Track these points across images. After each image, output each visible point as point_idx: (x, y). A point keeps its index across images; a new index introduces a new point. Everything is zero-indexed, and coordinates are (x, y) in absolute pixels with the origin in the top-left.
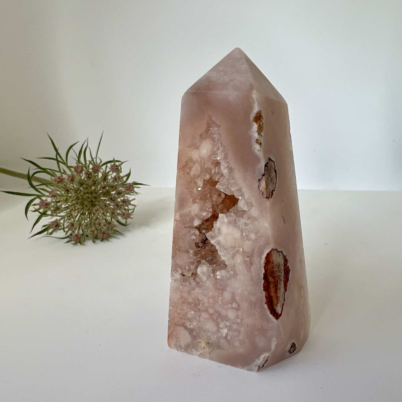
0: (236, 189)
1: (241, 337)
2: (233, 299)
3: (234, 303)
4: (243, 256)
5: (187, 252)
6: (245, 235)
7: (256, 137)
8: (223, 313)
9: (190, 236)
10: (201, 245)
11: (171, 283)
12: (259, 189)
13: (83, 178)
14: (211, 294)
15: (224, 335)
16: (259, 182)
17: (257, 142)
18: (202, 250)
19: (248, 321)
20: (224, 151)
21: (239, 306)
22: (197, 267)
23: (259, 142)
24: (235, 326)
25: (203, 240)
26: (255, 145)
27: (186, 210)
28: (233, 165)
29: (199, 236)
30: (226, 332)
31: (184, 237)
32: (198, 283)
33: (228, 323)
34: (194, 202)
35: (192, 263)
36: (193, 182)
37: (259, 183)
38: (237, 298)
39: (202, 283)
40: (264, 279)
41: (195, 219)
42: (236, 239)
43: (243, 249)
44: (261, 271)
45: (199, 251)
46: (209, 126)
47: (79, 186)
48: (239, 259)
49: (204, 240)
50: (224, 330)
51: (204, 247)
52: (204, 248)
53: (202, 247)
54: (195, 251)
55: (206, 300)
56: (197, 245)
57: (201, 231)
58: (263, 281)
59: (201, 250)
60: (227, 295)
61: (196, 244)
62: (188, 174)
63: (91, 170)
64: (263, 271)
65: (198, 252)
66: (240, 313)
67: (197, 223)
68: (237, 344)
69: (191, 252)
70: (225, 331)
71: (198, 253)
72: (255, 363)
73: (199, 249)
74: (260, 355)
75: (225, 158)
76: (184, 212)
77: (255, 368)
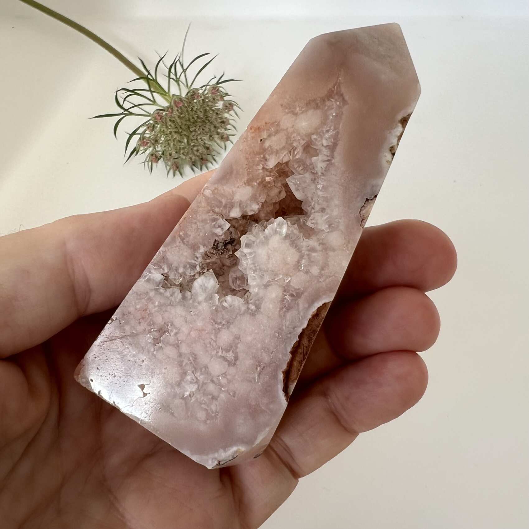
1: (213, 407)
2: (231, 347)
3: (231, 353)
4: (285, 291)
5: (194, 248)
6: (304, 264)
7: (392, 143)
8: (204, 359)
9: (215, 227)
10: (220, 246)
12: (360, 212)
14: (199, 324)
15: (187, 394)
16: (365, 201)
17: (390, 151)
18: (217, 254)
19: (240, 387)
20: (336, 138)
21: (236, 358)
23: (393, 152)
24: (211, 387)
25: (226, 242)
26: (386, 152)
27: (228, 189)
28: (338, 160)
29: (225, 233)
30: (194, 390)
32: (185, 299)
33: (201, 378)
34: (248, 182)
35: (193, 267)
36: (262, 156)
37: (365, 204)
38: (241, 347)
39: (194, 301)
40: (299, 336)
41: (236, 207)
42: (286, 263)
43: (289, 282)
44: (302, 324)
45: (212, 253)
46: (331, 95)
48: (275, 293)
50: (191, 385)
52: (220, 253)
53: (219, 250)
54: (207, 252)
55: (185, 329)
56: (216, 245)
58: (296, 339)
59: (215, 254)
60: (225, 337)
61: (214, 243)
62: (261, 140)
64: (305, 326)
66: (232, 370)
67: (236, 213)
68: (201, 415)
69: (202, 250)
70: (190, 389)
71: (208, 256)
72: (216, 455)
73: (214, 251)
74: (231, 445)
75: (332, 148)
76: (224, 190)
77: (213, 462)
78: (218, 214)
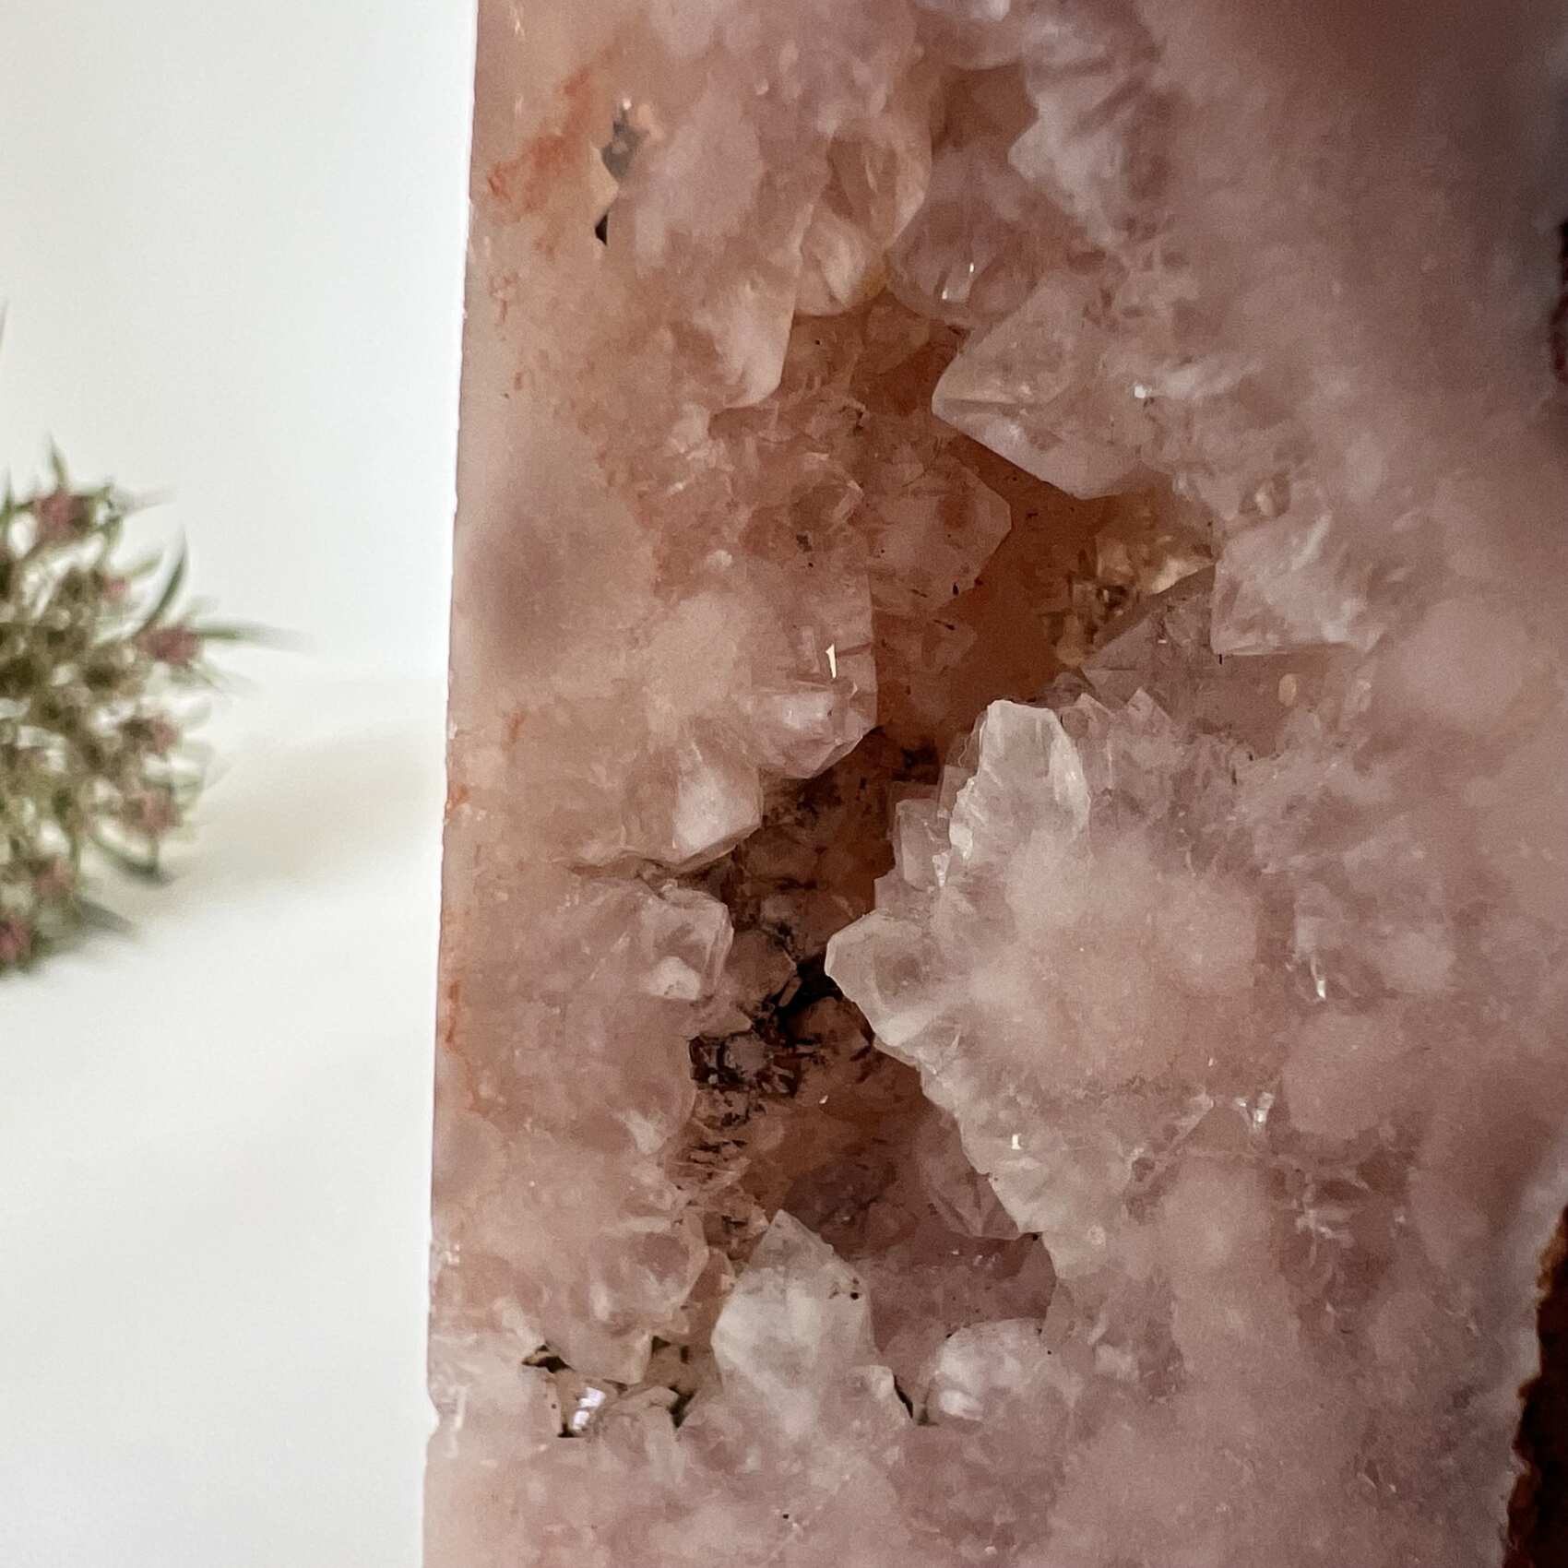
0: (1223, 383)
4: (1277, 1183)
5: (603, 1135)
6: (1320, 953)
9: (639, 963)
10: (746, 1057)
11: (437, 1440)
18: (760, 1108)
22: (708, 1296)
25: (778, 1011)
27: (581, 679)
29: (731, 962)
31: (558, 982)
32: (719, 1459)
34: (680, 575)
35: (661, 1253)
36: (667, 338)
40: (1521, 1445)
41: (693, 773)
43: (1277, 1113)
44: (1500, 1359)
45: (729, 1120)
49: (784, 1002)
51: (782, 1078)
52: (783, 1090)
53: (763, 1076)
54: (688, 1128)
56: (713, 1064)
57: (750, 911)
58: (1509, 1473)
59: (753, 1115)
61: (696, 1058)
62: (601, 232)
64: (1527, 1359)
65: (712, 1137)
67: (710, 819)
69: (648, 1134)
71: (716, 1149)
73: (729, 1103)
76: (564, 701)
78: (618, 869)
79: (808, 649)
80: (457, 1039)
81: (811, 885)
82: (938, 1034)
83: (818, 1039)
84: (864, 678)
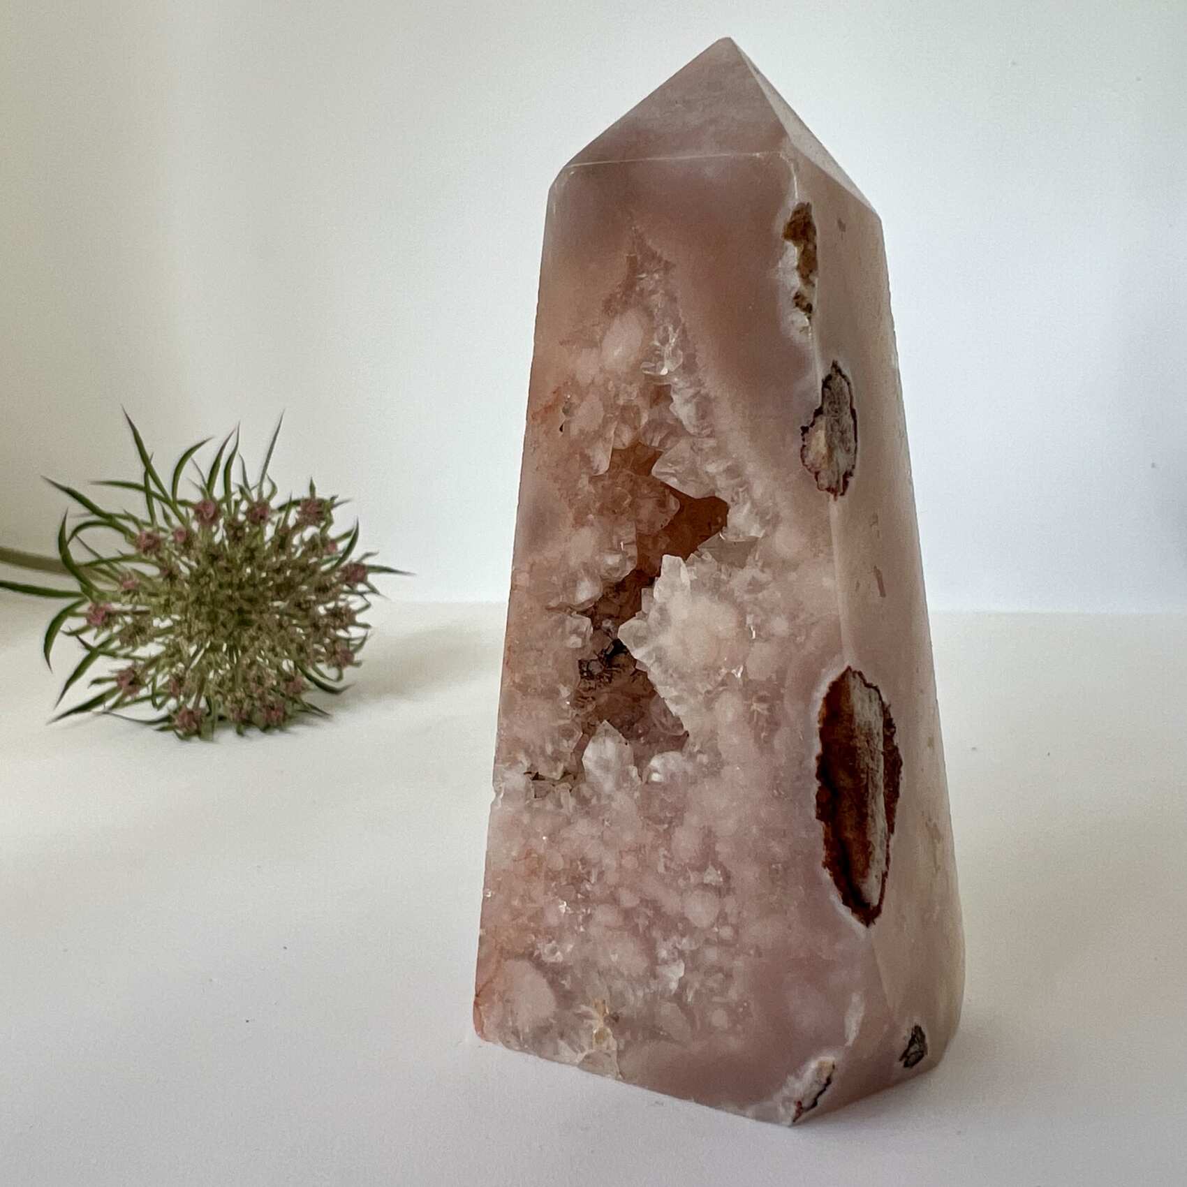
0: (724, 467)
1: (733, 995)
2: (707, 857)
3: (711, 869)
4: (746, 697)
5: (551, 694)
6: (753, 624)
7: (793, 288)
8: (671, 903)
9: (564, 637)
11: (494, 804)
12: (803, 461)
13: (217, 539)
14: (628, 838)
15: (674, 986)
16: (802, 435)
17: (797, 305)
18: (600, 686)
19: (762, 931)
20: (684, 342)
21: (727, 877)
22: (581, 748)
23: (805, 304)
24: (712, 955)
25: (606, 655)
26: (791, 313)
27: (551, 552)
28: (713, 385)
29: (591, 639)
30: (682, 974)
31: (541, 644)
32: (583, 801)
33: (686, 944)
34: (580, 522)
35: (567, 733)
36: (578, 457)
37: (804, 440)
38: (723, 849)
39: (599, 799)
40: (819, 776)
41: (582, 580)
42: (718, 640)
43: (744, 673)
44: (811, 748)
45: (590, 689)
46: (635, 268)
47: (204, 563)
48: (729, 709)
49: (608, 653)
50: (674, 967)
51: (607, 677)
52: (607, 680)
53: (600, 676)
54: (578, 692)
55: (609, 861)
56: (585, 669)
57: (599, 624)
58: (815, 785)
59: (598, 688)
60: (686, 841)
61: (580, 667)
62: (561, 430)
63: (241, 518)
64: (817, 748)
65: (585, 694)
66: (730, 904)
67: (586, 592)
68: (719, 1018)
69: (565, 692)
70: (675, 973)
71: (586, 698)
72: (786, 1091)
73: (590, 683)
74: (804, 1061)
75: (688, 367)
76: (546, 559)
77: (787, 1109)
78: (560, 608)
79: (615, 542)
80: (509, 664)
81: (618, 617)
82: (649, 655)
83: (618, 666)
84: (633, 551)
